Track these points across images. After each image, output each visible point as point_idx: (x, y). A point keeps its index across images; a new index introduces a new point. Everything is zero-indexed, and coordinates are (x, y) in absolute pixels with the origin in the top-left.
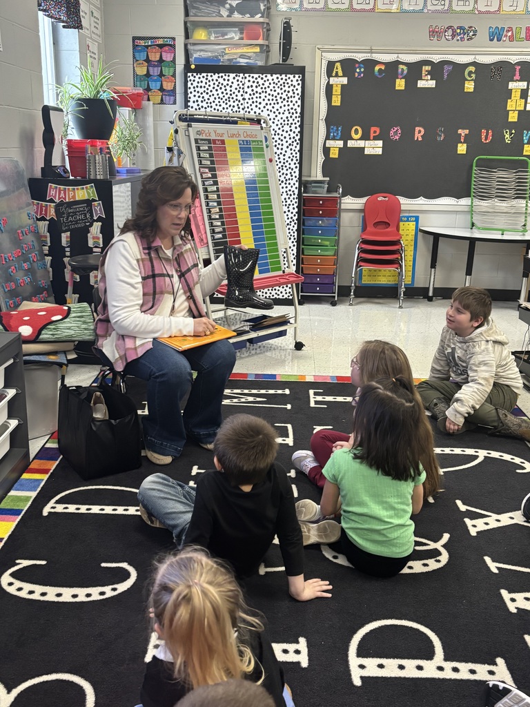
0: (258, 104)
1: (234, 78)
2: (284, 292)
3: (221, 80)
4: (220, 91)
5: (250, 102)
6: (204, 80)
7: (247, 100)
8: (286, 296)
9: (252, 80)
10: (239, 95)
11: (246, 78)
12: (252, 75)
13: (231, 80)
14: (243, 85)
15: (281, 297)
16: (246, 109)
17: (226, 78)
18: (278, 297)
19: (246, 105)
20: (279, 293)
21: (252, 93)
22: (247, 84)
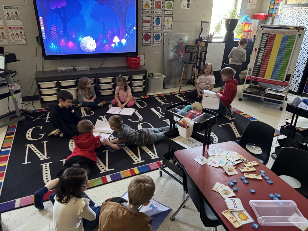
0: (303, 19)
1: (298, 9)
2: (294, 89)
3: (293, 10)
4: (291, 14)
5: (301, 18)
6: (287, 10)
7: (300, 17)
8: (294, 91)
9: (304, 9)
10: (298, 15)
11: (302, 9)
12: (304, 7)
13: (296, 9)
14: (300, 11)
15: (292, 90)
16: (299, 20)
17: (295, 9)
18: (291, 90)
19: (299, 19)
20: (292, 89)
21: (302, 14)
22: (302, 11)
